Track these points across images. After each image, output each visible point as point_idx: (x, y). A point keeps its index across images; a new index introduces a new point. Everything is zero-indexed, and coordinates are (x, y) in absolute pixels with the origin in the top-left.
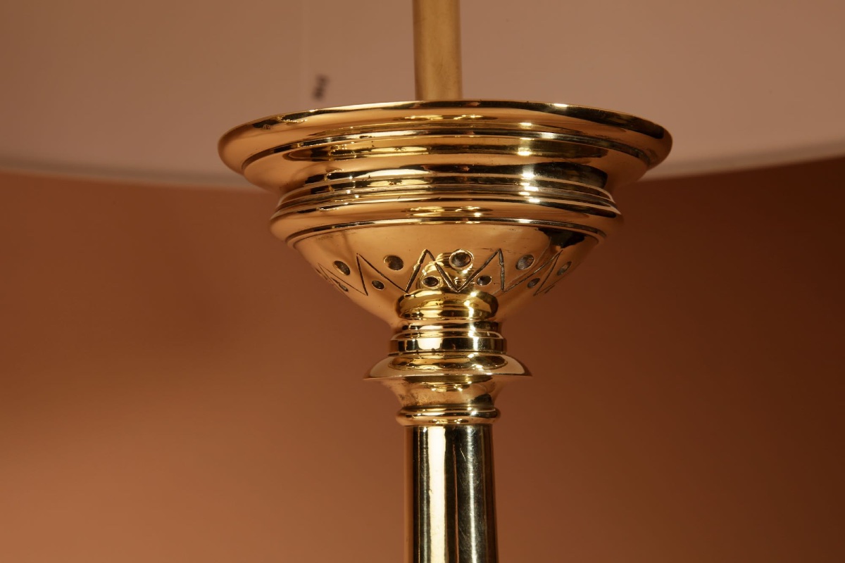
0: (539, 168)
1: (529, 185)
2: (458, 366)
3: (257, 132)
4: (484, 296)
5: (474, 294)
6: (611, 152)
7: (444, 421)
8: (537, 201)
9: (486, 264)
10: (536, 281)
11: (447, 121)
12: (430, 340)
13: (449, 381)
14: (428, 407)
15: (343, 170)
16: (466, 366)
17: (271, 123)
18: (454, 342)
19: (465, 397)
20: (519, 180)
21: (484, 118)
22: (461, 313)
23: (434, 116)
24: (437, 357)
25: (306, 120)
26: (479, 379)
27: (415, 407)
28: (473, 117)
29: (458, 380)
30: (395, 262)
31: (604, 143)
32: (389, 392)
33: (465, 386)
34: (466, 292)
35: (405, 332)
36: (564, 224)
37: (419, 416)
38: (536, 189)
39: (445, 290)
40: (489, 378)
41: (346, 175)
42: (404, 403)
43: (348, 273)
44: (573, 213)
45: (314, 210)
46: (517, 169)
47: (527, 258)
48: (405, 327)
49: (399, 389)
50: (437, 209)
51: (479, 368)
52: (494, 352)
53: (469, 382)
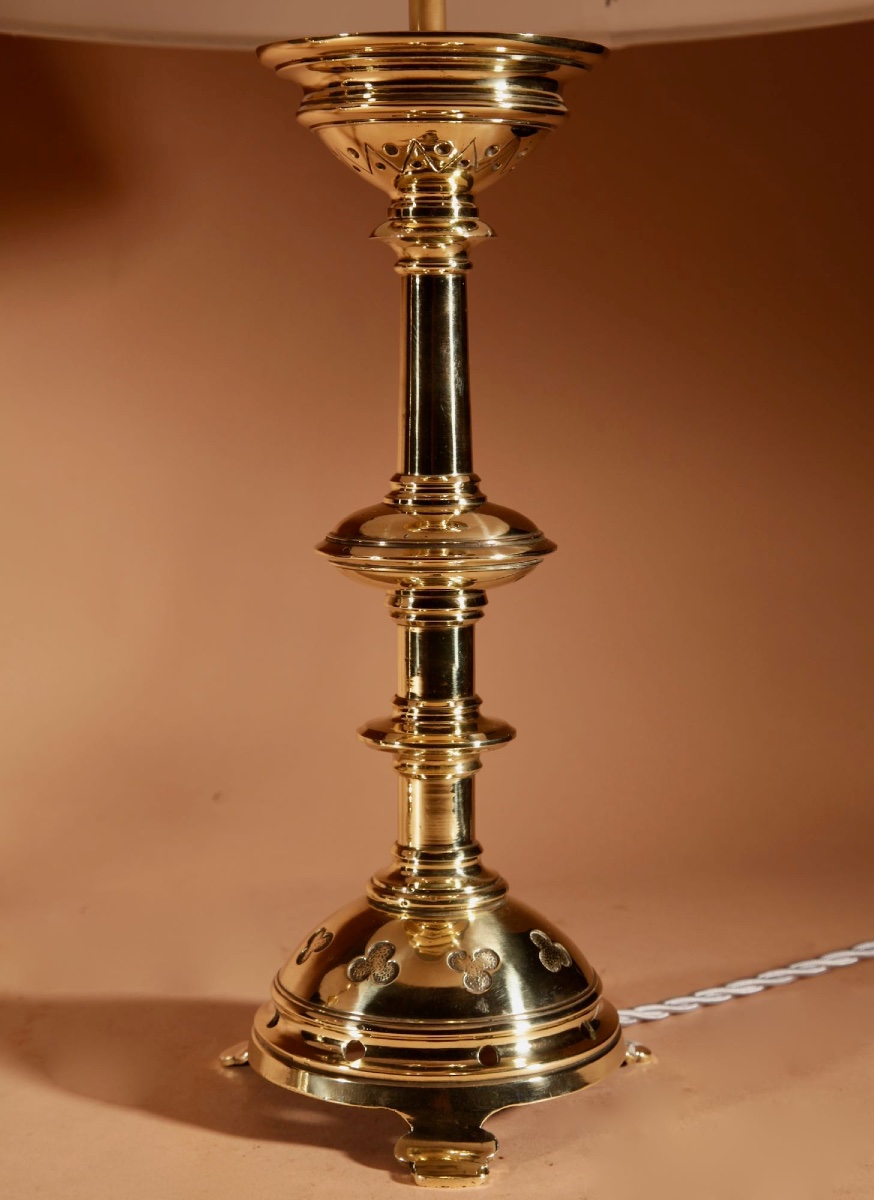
0: (513, 81)
1: (502, 93)
4: (464, 176)
5: (458, 173)
6: (563, 66)
8: (510, 105)
9: (462, 151)
16: (448, 229)
19: (448, 253)
22: (444, 189)
26: (460, 239)
27: (408, 260)
28: (457, 43)
29: (440, 239)
30: (392, 149)
32: (390, 249)
33: (448, 245)
34: (450, 171)
36: (526, 122)
38: (511, 97)
40: (468, 238)
42: (400, 256)
43: (358, 157)
47: (494, 147)
51: (460, 231)
52: (470, 218)
53: (451, 242)
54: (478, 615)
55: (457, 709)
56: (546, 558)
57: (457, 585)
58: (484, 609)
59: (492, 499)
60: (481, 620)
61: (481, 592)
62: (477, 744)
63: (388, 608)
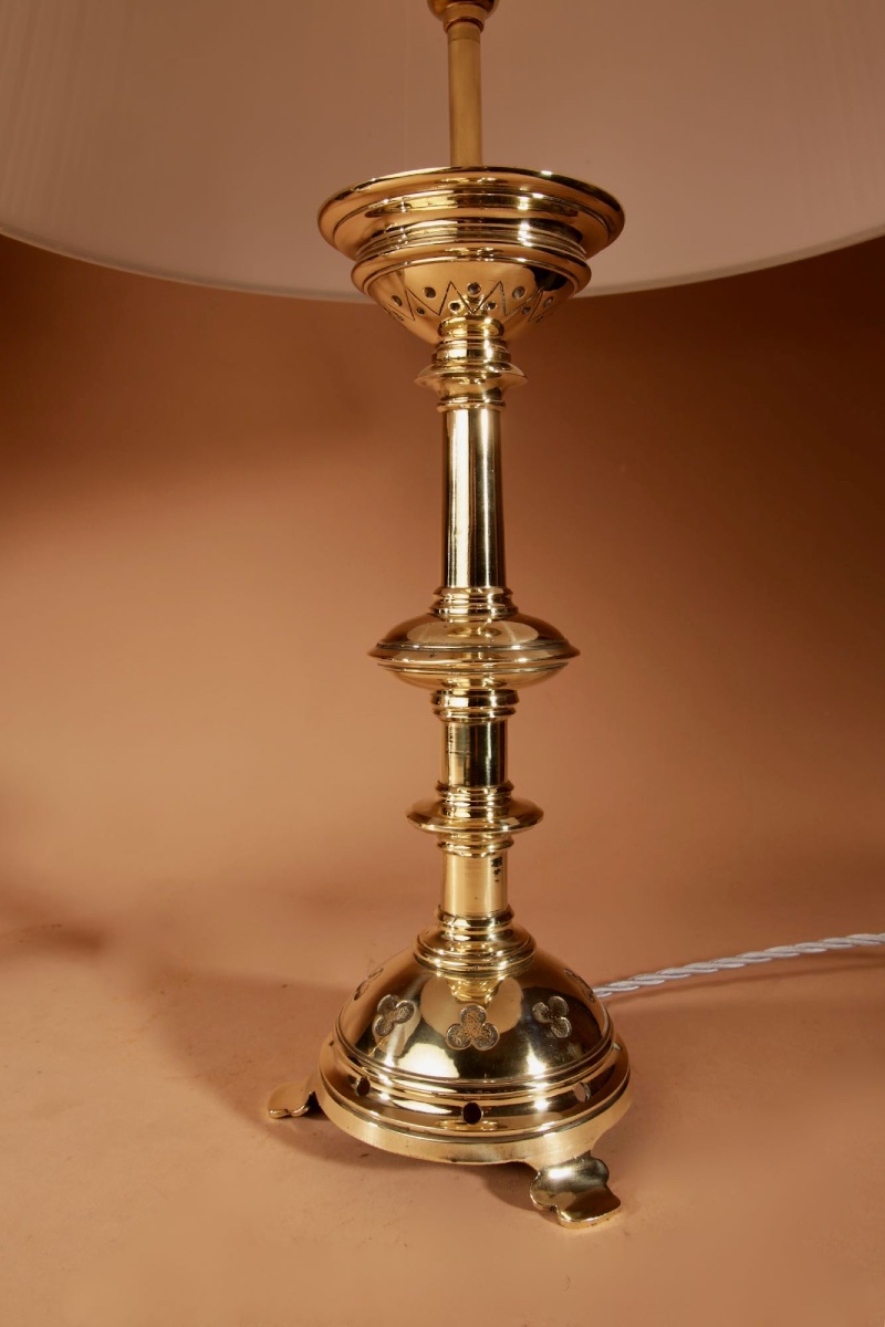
0: (533, 222)
1: (525, 234)
2: (476, 367)
3: (339, 202)
4: (495, 322)
5: (488, 321)
6: (581, 213)
7: (468, 406)
8: (530, 245)
9: (491, 292)
10: (528, 309)
11: (473, 183)
12: (458, 351)
13: (472, 376)
14: (456, 396)
15: (396, 225)
16: (482, 367)
17: (347, 193)
18: (474, 353)
19: (482, 389)
20: (517, 230)
21: (497, 181)
22: (479, 332)
23: (462, 179)
24: (462, 362)
25: (369, 188)
26: (491, 375)
27: (448, 398)
28: (490, 179)
29: (477, 375)
30: (430, 292)
31: (577, 206)
32: (431, 391)
33: (483, 381)
34: (481, 318)
35: (441, 346)
36: (548, 264)
37: (451, 403)
38: (530, 237)
39: (468, 317)
40: (498, 375)
41: (398, 228)
42: (443, 395)
43: (400, 304)
44: (559, 259)
45: (377, 256)
46: (517, 221)
47: (521, 290)
48: (442, 343)
49: (435, 385)
50: (463, 249)
51: (492, 369)
52: (502, 360)
53: (484, 377)
54: (511, 712)
55: (490, 795)
56: (571, 661)
57: (488, 685)
58: (516, 706)
59: (523, 610)
60: (513, 716)
61: (511, 691)
62: (505, 829)
63: (432, 707)
